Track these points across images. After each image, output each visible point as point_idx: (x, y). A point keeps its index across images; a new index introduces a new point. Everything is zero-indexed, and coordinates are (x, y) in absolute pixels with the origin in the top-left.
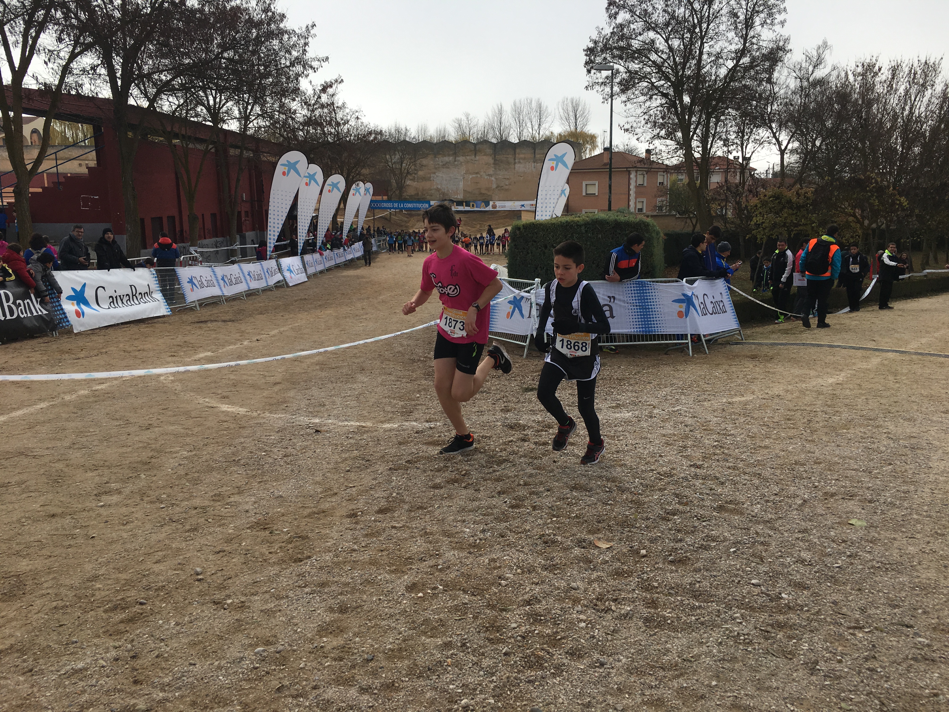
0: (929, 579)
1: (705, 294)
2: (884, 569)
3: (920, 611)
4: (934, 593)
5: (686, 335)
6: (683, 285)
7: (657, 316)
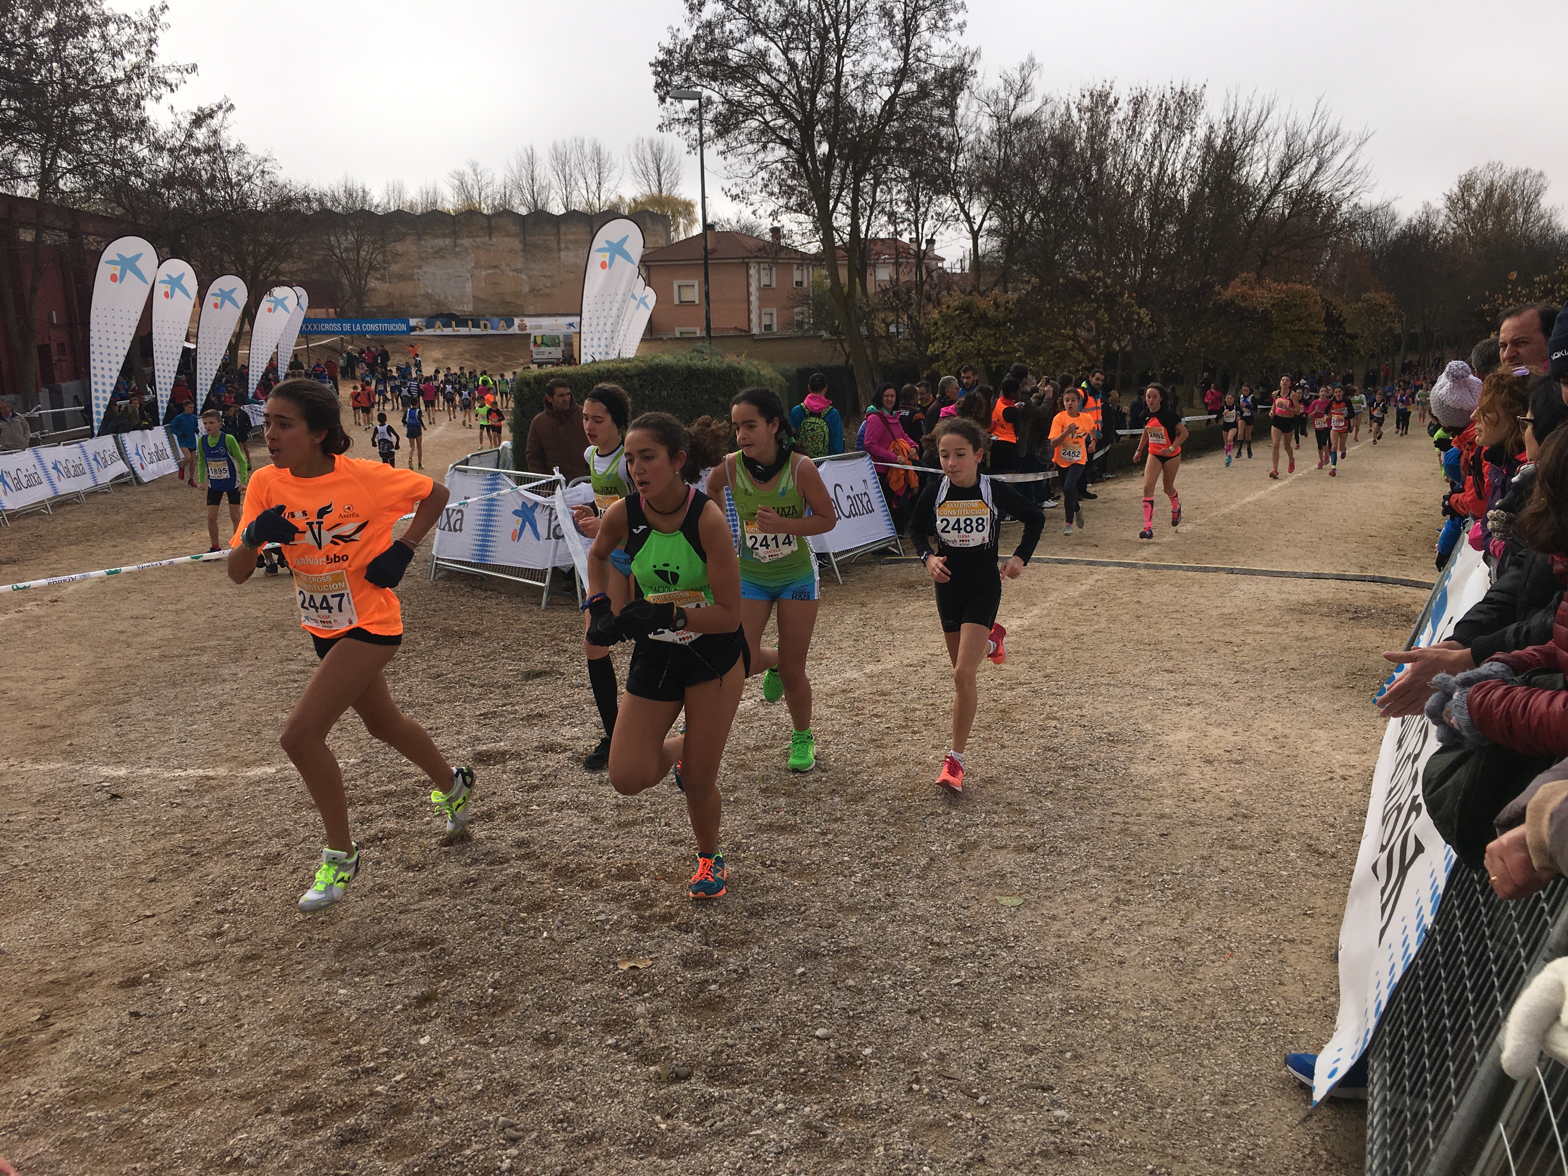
0: (1092, 990)
2: (1028, 979)
3: (1068, 1055)
4: (1095, 1017)
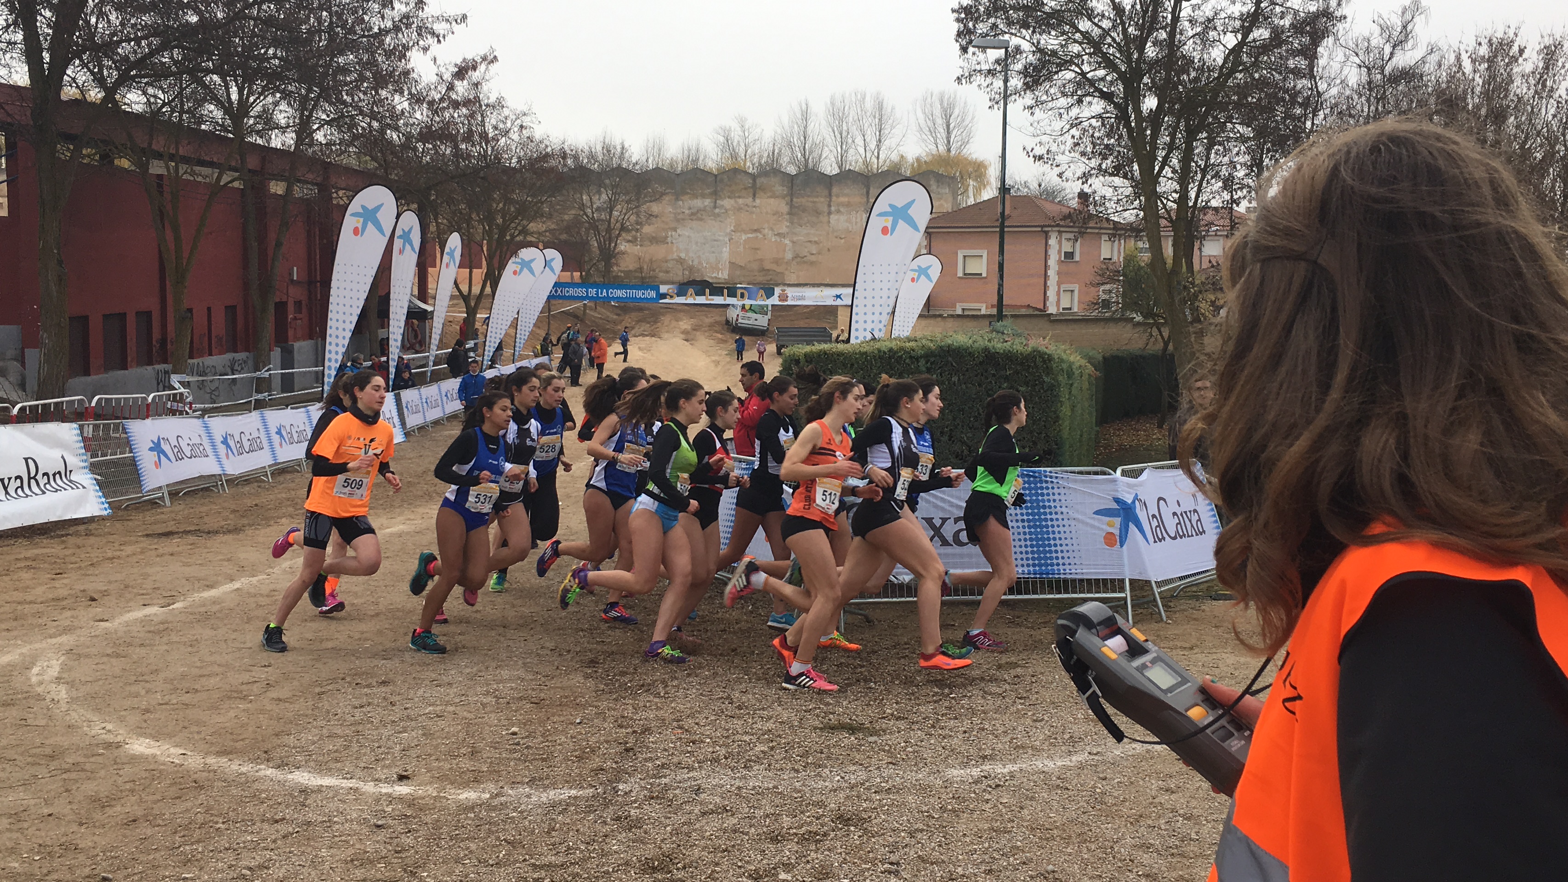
1: (1160, 499)
5: (1122, 581)
6: (1114, 481)
7: (1063, 542)
